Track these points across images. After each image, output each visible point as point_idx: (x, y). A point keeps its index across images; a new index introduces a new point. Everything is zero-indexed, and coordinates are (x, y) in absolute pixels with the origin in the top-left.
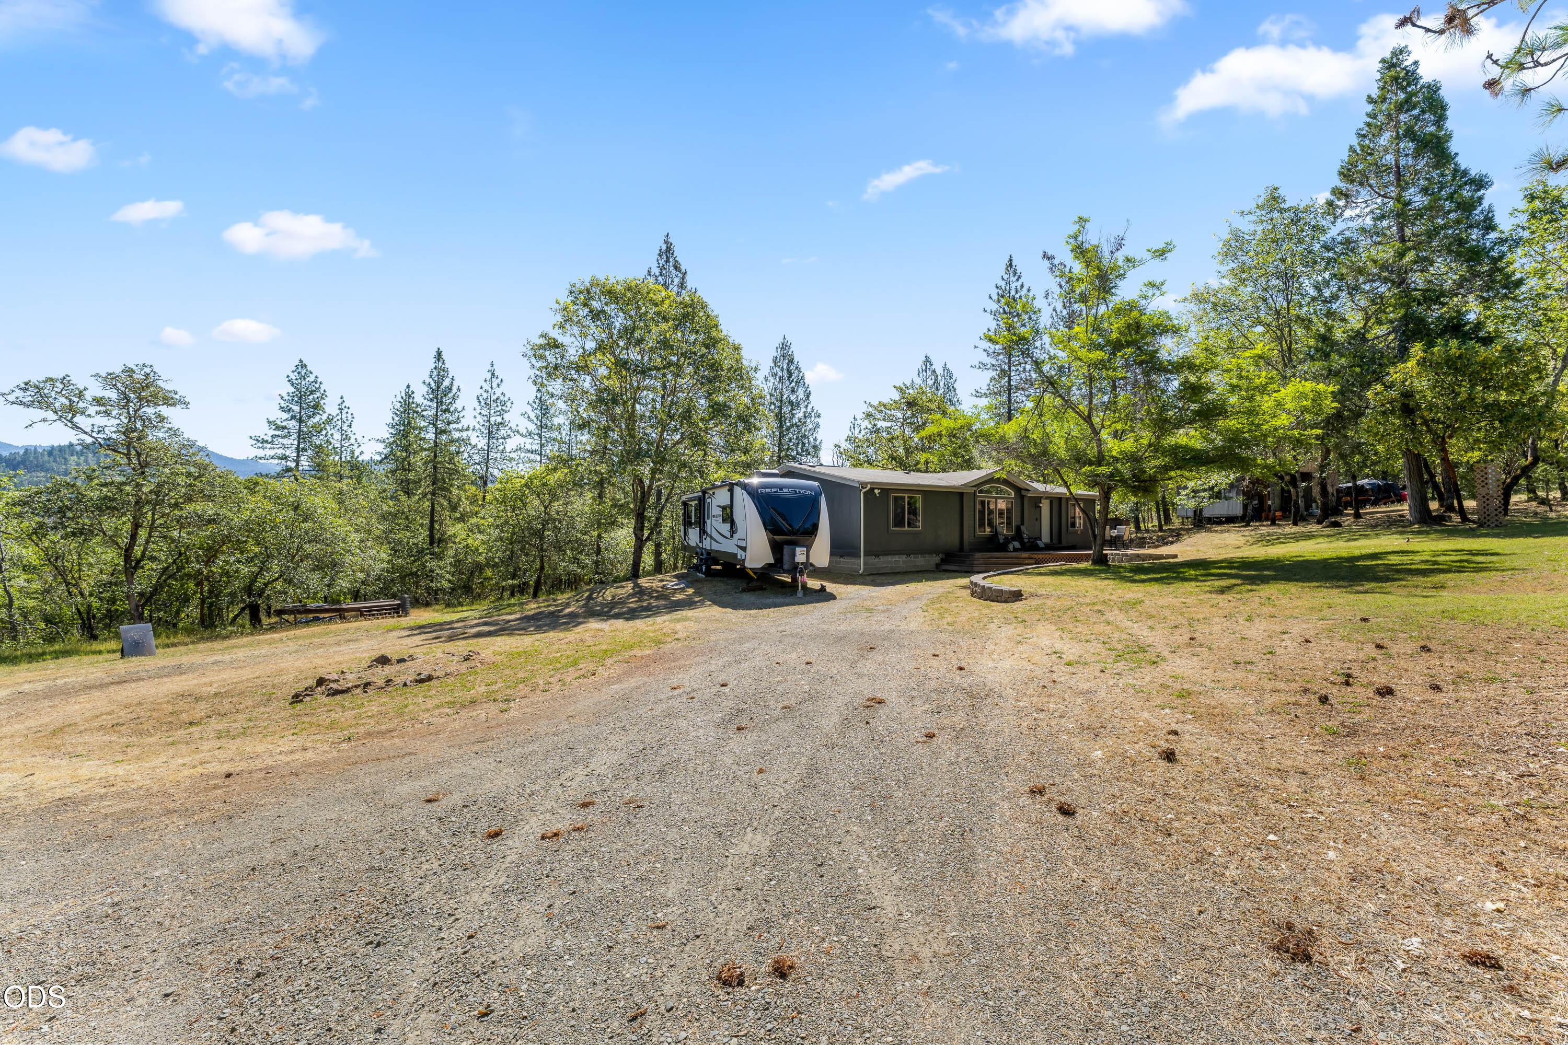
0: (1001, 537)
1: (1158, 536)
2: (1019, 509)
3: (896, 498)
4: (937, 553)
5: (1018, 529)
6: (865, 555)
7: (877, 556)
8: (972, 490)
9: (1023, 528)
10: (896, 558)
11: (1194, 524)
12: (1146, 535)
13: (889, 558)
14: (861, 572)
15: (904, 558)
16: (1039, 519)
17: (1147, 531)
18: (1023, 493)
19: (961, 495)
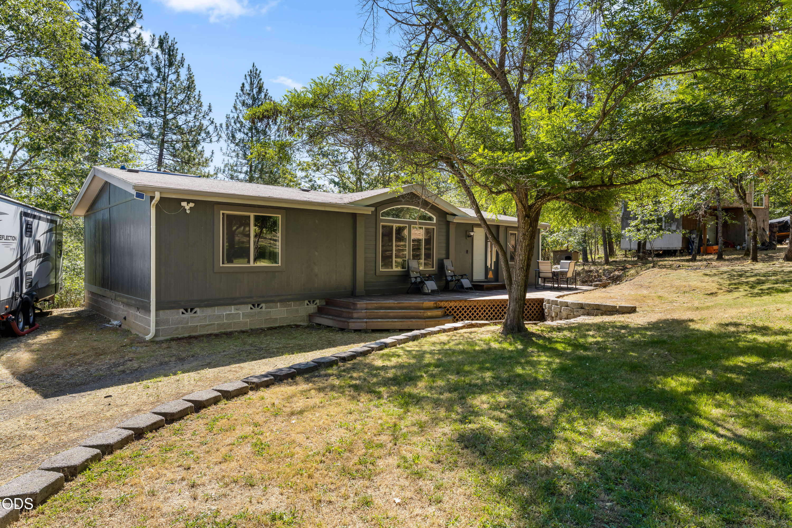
0: (413, 275)
1: (604, 270)
2: (443, 239)
3: (230, 219)
4: (311, 300)
5: (441, 267)
6: (157, 309)
7: (189, 308)
8: (369, 211)
9: (447, 263)
10: (232, 310)
11: (639, 257)
12: (592, 268)
13: (217, 311)
14: (148, 338)
15: (247, 309)
16: (470, 251)
17: (594, 263)
18: (449, 218)
19: (354, 216)
